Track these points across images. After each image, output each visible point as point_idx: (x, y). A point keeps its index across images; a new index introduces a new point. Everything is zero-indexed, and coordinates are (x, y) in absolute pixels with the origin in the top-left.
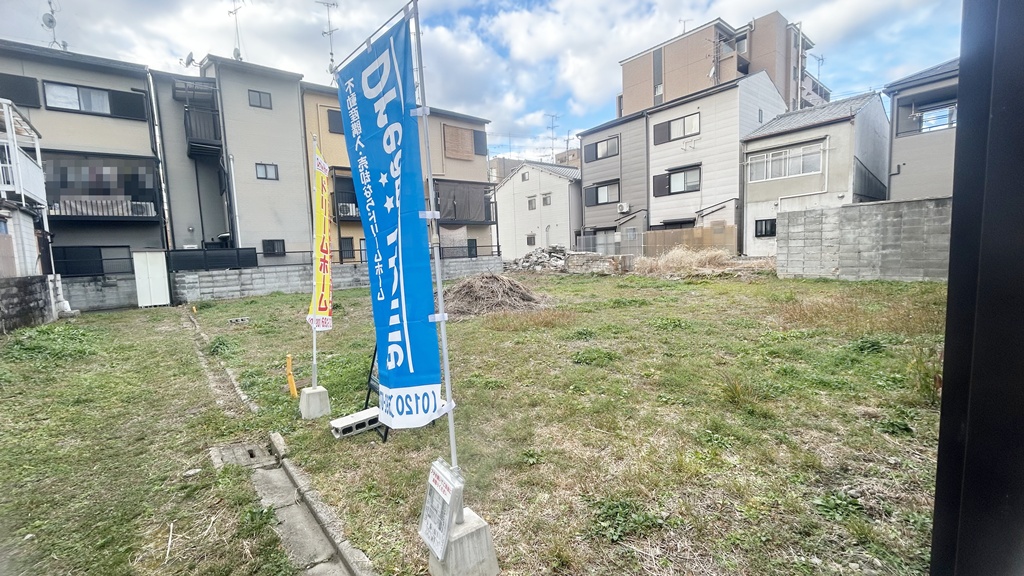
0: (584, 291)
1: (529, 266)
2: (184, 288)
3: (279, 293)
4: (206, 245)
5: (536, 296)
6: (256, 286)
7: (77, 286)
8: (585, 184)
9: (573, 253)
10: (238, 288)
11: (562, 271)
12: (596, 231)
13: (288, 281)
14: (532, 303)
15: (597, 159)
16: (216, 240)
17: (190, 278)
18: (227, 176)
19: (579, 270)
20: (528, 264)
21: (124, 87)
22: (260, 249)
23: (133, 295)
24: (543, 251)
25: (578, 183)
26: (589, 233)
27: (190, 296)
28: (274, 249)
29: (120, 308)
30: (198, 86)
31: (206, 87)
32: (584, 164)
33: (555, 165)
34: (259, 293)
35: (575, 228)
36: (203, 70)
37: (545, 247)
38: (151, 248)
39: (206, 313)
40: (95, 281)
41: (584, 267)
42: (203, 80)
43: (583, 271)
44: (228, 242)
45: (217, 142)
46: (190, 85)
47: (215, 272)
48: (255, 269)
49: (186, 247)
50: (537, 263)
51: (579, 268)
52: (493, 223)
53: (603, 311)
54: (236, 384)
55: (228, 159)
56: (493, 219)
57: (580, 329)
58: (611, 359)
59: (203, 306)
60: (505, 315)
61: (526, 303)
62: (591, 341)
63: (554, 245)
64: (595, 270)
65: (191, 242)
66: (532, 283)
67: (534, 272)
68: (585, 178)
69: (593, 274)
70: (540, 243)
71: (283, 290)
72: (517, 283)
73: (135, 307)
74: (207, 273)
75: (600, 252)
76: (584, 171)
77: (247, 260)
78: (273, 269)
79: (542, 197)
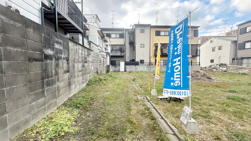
0: (234, 78)
1: (211, 69)
2: (127, 68)
3: (142, 71)
4: (130, 61)
5: (213, 78)
6: (138, 69)
7: (113, 67)
8: (238, 42)
9: (230, 66)
10: (135, 69)
11: (224, 71)
12: (242, 58)
13: (144, 69)
14: (211, 80)
15: (246, 33)
16: (132, 60)
17: (128, 67)
18: (135, 47)
19: (233, 72)
20: (210, 68)
21: (121, 32)
22: (139, 62)
23: (119, 69)
24: (217, 65)
25: (235, 42)
26: (239, 59)
27: (127, 70)
28: (142, 62)
29: (118, 71)
30: (132, 30)
31: (133, 30)
32: (239, 35)
33: (225, 37)
34: (139, 71)
35: (232, 57)
36: (133, 27)
37: (218, 63)
38: (122, 61)
39: (130, 73)
40: (115, 66)
41: (235, 71)
42: (133, 29)
43: (235, 72)
44: (134, 60)
45: (134, 41)
46: (131, 30)
47: (132, 66)
48: (138, 66)
49: (127, 61)
50: (214, 68)
51: (233, 71)
52: (198, 56)
53: (242, 86)
54: (139, 87)
55: (136, 44)
56: (198, 55)
57: (231, 90)
58: (244, 100)
59: (130, 72)
60: (201, 82)
61: (209, 80)
62: (236, 94)
63: (222, 63)
64: (241, 72)
65: (128, 60)
66: (212, 74)
67: (212, 71)
68: (239, 40)
69: (239, 73)
70: (216, 62)
71: (143, 70)
72: (206, 73)
73: (120, 71)
74: (130, 66)
75: (244, 66)
76: (239, 38)
77: (137, 64)
78: (141, 66)
79: (218, 47)
